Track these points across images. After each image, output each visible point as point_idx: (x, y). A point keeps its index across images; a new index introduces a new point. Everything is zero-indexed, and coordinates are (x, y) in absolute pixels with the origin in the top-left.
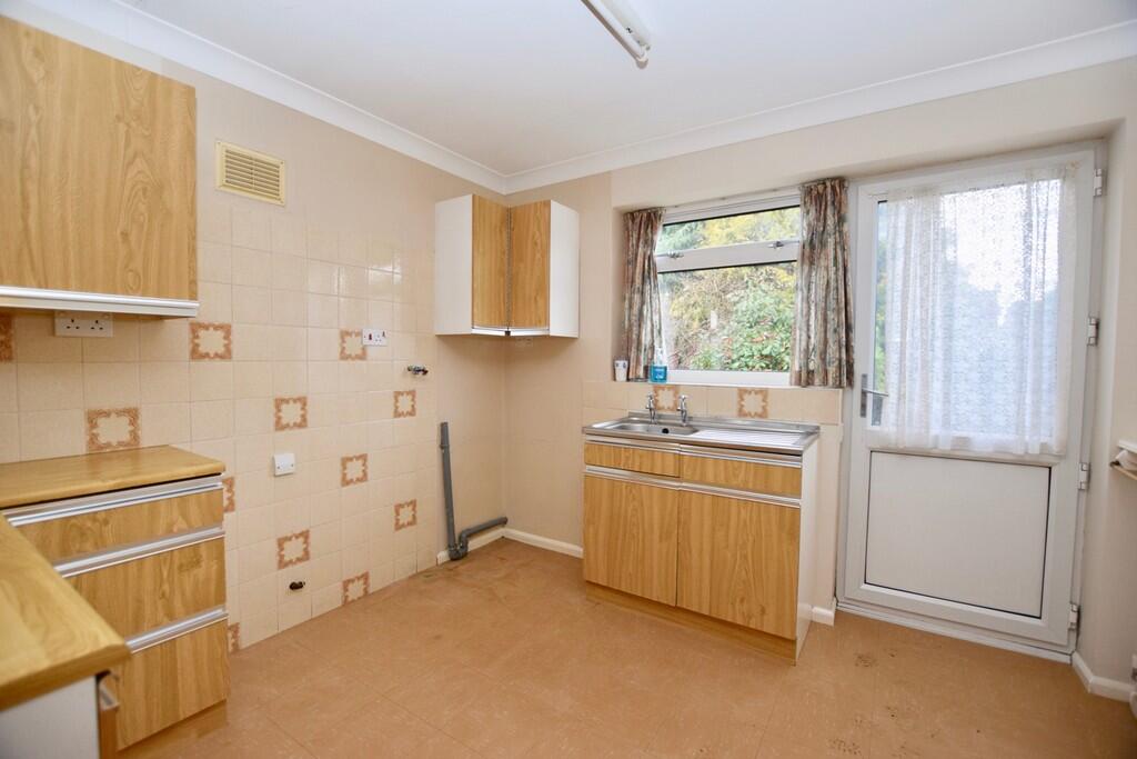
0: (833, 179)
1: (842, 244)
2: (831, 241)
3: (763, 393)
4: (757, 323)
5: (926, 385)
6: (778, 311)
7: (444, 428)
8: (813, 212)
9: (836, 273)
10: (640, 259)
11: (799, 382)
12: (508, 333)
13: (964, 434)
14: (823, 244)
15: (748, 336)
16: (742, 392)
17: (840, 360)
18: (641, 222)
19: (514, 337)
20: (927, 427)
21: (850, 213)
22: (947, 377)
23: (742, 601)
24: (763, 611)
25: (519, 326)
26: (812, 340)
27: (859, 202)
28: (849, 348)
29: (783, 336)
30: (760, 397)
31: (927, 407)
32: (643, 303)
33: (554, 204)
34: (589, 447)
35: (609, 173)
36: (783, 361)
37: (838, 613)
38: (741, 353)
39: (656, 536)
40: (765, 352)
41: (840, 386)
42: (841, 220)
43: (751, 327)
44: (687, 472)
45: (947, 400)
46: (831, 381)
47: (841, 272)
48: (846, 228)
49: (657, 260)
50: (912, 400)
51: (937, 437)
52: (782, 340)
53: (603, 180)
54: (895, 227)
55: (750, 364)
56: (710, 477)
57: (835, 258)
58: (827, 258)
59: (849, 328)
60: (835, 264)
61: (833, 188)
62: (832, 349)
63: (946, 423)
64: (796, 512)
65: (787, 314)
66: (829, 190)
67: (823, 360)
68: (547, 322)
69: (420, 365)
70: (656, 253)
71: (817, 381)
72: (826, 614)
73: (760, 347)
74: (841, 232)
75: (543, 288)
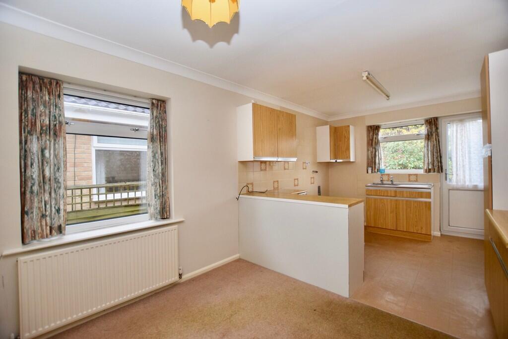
0: (434, 118)
1: (437, 135)
2: (434, 134)
3: (416, 175)
4: (396, 151)
5: (464, 171)
6: (404, 146)
7: (319, 188)
8: (428, 127)
9: (436, 142)
10: (374, 139)
11: (426, 172)
12: (336, 161)
13: (475, 184)
14: (432, 135)
15: (392, 157)
16: (410, 175)
17: (439, 166)
18: (374, 130)
19: (338, 162)
20: (465, 182)
21: (440, 127)
22: (470, 169)
23: (416, 226)
24: (422, 228)
25: (340, 159)
26: (430, 160)
27: (442, 123)
28: (441, 162)
29: (407, 156)
30: (415, 176)
31: (464, 177)
32: (376, 152)
33: (351, 126)
34: (367, 190)
35: (365, 116)
36: (408, 166)
37: (441, 235)
38: (390, 164)
39: (389, 213)
40: (400, 163)
41: (439, 172)
42: (437, 129)
43: (393, 153)
44: (398, 195)
45: (470, 175)
46: (436, 171)
47: (438, 143)
48: (438, 131)
49: (379, 139)
50: (460, 176)
51: (468, 185)
52: (407, 158)
53: (362, 118)
54: (453, 131)
55: (394, 167)
56: (405, 196)
57: (436, 138)
58: (433, 138)
59: (441, 157)
60: (436, 140)
61: (434, 120)
62: (436, 163)
63: (470, 181)
64: (430, 203)
65: (408, 147)
66: (433, 121)
67: (433, 166)
68: (350, 158)
69: (316, 170)
70: (379, 137)
71: (432, 171)
72: (438, 234)
73: (397, 161)
74: (437, 132)
75: (348, 149)
